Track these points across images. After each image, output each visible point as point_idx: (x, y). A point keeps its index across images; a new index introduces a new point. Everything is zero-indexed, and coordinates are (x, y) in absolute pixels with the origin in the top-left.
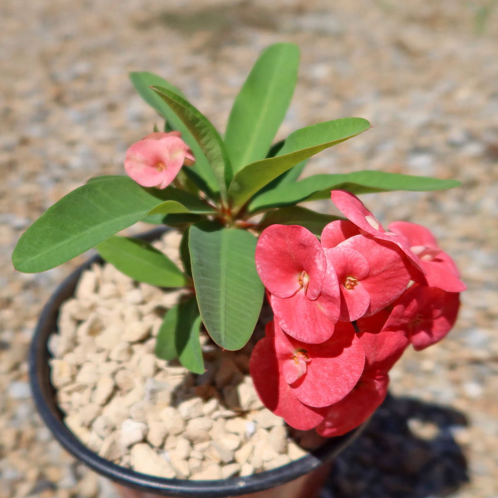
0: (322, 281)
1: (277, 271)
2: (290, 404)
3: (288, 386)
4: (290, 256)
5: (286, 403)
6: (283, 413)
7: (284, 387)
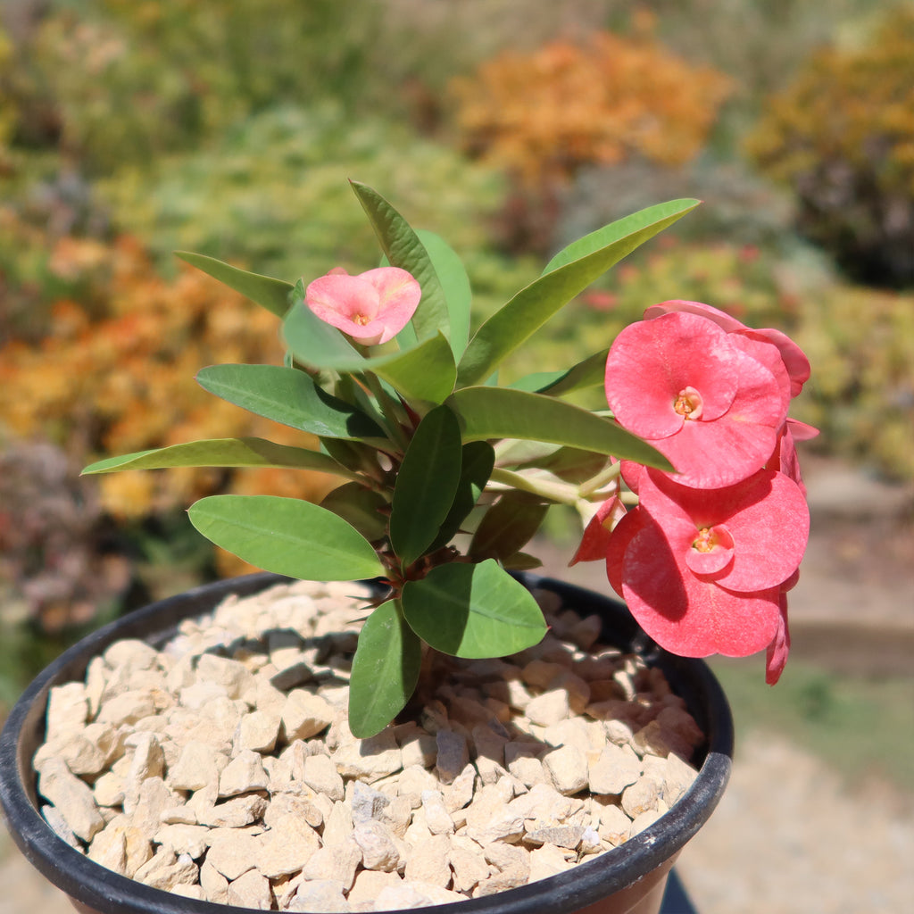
0: (737, 371)
1: (648, 399)
2: (725, 616)
3: (711, 587)
4: (663, 368)
5: (717, 618)
6: (717, 641)
7: (703, 594)
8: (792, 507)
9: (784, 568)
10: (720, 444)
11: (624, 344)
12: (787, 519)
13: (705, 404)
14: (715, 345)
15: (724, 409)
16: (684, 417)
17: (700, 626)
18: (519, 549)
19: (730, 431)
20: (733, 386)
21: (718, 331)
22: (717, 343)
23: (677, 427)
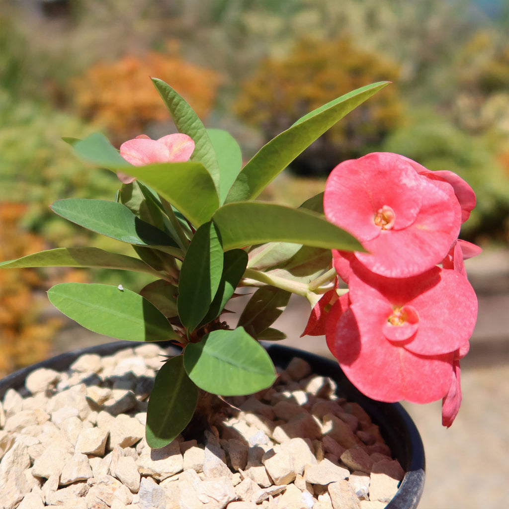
0: (420, 193)
2: (411, 373)
3: (401, 351)
4: (366, 193)
5: (405, 374)
6: (404, 391)
7: (394, 355)
8: (464, 295)
9: (458, 339)
10: (407, 245)
11: (337, 176)
12: (460, 303)
13: (397, 218)
14: (404, 176)
15: (410, 221)
16: (380, 227)
17: (392, 379)
18: (269, 326)
19: (416, 236)
20: (418, 205)
21: (406, 166)
22: (406, 174)
23: (375, 234)
